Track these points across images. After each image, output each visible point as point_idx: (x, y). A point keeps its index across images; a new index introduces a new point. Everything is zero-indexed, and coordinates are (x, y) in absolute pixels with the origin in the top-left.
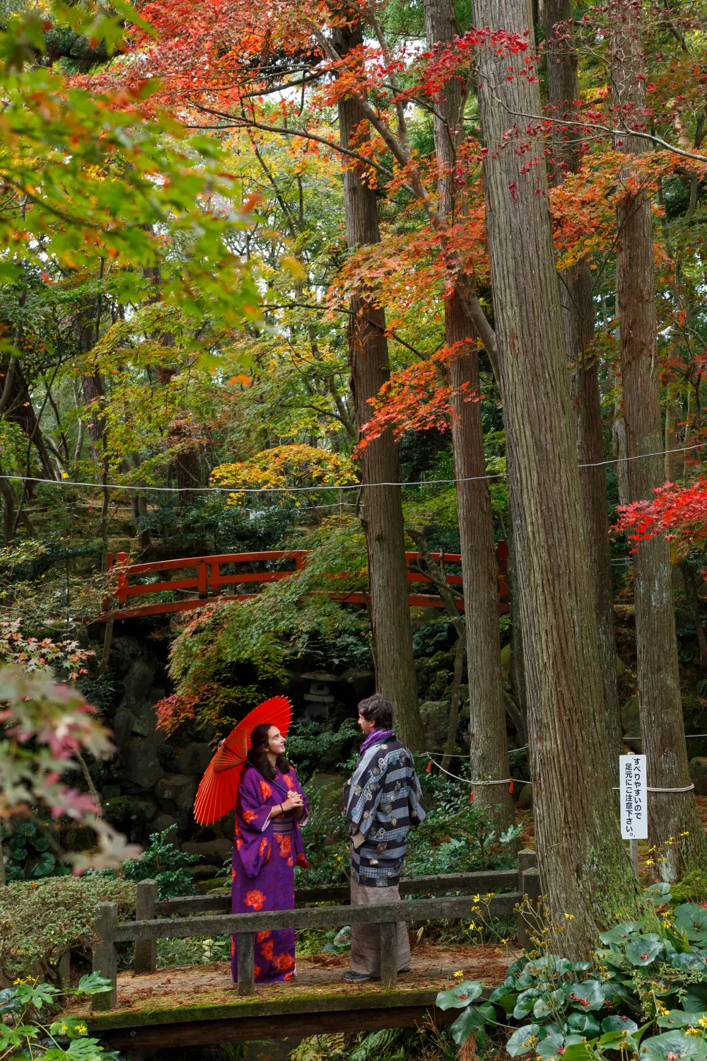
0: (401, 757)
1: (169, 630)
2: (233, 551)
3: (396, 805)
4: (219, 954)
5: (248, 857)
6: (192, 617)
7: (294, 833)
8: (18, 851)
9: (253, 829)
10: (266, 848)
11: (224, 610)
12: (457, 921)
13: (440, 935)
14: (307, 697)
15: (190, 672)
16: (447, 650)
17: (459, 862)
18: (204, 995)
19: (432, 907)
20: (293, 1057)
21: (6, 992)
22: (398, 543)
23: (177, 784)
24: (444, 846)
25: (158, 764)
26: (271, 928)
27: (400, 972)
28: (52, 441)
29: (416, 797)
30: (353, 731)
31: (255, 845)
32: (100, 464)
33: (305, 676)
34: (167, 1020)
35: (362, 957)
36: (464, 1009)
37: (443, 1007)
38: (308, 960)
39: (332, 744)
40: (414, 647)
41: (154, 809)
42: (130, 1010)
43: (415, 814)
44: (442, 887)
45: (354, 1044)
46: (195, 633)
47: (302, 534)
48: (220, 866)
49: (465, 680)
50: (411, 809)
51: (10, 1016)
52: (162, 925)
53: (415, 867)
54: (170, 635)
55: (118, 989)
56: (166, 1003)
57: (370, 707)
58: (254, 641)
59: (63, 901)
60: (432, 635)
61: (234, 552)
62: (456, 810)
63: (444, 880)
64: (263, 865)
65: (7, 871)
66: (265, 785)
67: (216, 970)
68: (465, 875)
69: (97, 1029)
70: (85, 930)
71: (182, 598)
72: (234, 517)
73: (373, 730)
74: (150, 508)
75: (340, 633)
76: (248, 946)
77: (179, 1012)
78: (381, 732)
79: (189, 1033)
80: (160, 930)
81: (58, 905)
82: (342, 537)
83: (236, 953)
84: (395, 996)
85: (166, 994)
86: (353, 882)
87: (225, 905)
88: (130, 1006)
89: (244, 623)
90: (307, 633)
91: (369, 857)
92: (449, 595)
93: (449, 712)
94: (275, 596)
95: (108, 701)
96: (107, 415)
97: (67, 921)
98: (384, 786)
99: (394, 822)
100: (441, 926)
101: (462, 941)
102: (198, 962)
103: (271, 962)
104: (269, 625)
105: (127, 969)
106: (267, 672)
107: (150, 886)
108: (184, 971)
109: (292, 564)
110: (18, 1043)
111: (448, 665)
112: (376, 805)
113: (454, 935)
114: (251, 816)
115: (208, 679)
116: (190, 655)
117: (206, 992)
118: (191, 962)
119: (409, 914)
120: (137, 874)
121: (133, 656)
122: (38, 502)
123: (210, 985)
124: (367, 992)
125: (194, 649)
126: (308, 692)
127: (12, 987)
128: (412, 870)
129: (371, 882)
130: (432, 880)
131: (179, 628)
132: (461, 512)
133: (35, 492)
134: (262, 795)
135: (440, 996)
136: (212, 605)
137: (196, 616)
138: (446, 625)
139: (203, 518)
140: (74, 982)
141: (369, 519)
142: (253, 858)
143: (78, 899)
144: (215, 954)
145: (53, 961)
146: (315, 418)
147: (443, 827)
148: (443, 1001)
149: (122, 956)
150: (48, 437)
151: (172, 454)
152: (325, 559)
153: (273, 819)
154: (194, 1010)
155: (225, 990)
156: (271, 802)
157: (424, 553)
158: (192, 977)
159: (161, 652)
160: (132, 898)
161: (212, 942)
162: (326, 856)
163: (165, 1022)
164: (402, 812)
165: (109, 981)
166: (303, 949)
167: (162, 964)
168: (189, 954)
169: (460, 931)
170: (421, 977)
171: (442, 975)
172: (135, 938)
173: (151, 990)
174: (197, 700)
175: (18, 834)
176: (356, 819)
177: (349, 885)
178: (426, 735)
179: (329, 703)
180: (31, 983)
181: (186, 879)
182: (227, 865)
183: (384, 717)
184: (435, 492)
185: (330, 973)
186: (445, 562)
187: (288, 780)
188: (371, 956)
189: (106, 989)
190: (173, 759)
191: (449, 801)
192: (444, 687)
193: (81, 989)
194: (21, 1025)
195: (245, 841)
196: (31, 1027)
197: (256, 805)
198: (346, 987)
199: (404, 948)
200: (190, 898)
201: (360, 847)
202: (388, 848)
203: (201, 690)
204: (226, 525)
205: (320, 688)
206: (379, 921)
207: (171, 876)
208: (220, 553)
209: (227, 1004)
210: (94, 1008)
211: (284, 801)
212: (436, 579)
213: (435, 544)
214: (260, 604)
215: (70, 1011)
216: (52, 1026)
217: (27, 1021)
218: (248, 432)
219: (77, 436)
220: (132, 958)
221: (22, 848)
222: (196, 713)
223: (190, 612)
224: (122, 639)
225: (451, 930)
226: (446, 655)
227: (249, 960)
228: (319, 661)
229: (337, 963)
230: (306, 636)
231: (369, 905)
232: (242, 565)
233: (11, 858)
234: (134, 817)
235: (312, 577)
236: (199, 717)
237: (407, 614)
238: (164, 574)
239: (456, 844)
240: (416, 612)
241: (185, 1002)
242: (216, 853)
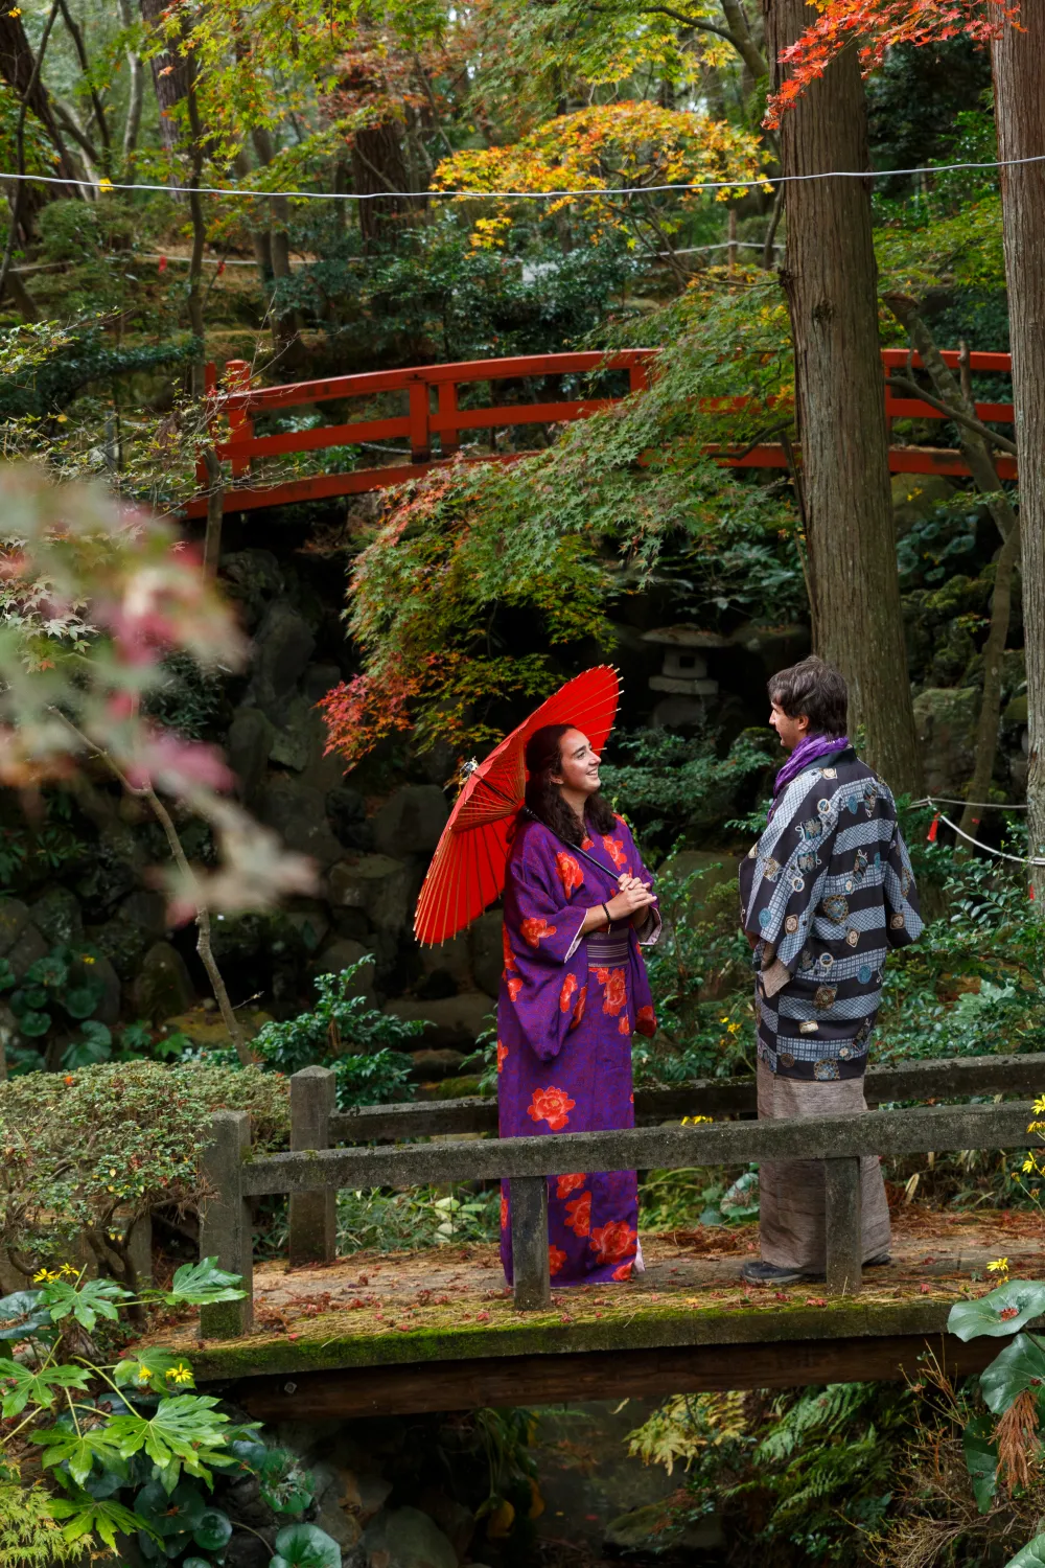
0: (867, 796)
1: (345, 536)
2: (486, 354)
3: (856, 902)
4: (472, 1230)
5: (534, 1018)
6: (396, 503)
7: (630, 964)
8: (30, 1017)
9: (546, 959)
10: (575, 996)
11: (470, 485)
12: (995, 1158)
13: (956, 1192)
14: (657, 683)
15: (396, 625)
16: (974, 573)
17: (1000, 1034)
18: (441, 1307)
19: (940, 1124)
20: (634, 1445)
21: (16, 1300)
22: (864, 323)
23: (370, 874)
24: (967, 1001)
25: (328, 832)
26: (585, 1169)
27: (868, 1264)
28: (72, 113)
29: (900, 887)
30: (761, 755)
31: (551, 989)
32: (183, 157)
33: (651, 636)
34: (364, 1359)
35: (784, 1231)
36: (1009, 1339)
37: (964, 1334)
38: (667, 1239)
39: (713, 784)
40: (902, 569)
41: (320, 929)
42: (282, 1337)
43: (898, 922)
44: (965, 1083)
45: (766, 1421)
46: (404, 537)
47: (643, 312)
48: (470, 1050)
49: (1016, 639)
50: (890, 913)
51: (29, 1350)
52: (346, 1159)
53: (901, 1043)
54: (347, 547)
55: (257, 1295)
56: (359, 1324)
57: (797, 687)
58: (537, 554)
59: (132, 1109)
60: (939, 542)
61: (491, 357)
62: (995, 920)
63: (967, 1070)
64: (570, 1032)
65: (10, 1060)
66: (568, 862)
67: (465, 1259)
68: (1012, 1060)
69: (213, 1376)
70: (181, 1169)
71: (373, 465)
72: (487, 277)
73: (803, 737)
74: (295, 261)
75: (731, 539)
76: (534, 1206)
77: (387, 1342)
78: (821, 742)
79: (411, 1387)
80: (343, 1171)
81: (121, 1116)
82: (734, 314)
83: (511, 1222)
84: (858, 1313)
85: (358, 1305)
86: (761, 1071)
87: (485, 1120)
88: (282, 1330)
89: (513, 514)
90: (656, 535)
91: (798, 1016)
92: (981, 444)
93: (977, 711)
94: (584, 451)
95: (216, 694)
96: (199, 43)
97: (141, 1150)
98: (830, 861)
99: (853, 939)
100: (959, 1173)
101: (1006, 1204)
102: (426, 1244)
103: (588, 1240)
104: (570, 516)
105: (273, 1258)
106: (568, 625)
107: (319, 1082)
108: (397, 1262)
109: (622, 380)
110: (47, 1400)
111: (978, 604)
112: (814, 902)
113: (987, 1189)
114: (540, 931)
115: (438, 642)
116: (396, 588)
117: (445, 1302)
118: (412, 1243)
119: (887, 1139)
120: (290, 1061)
121: (268, 594)
122: (45, 252)
123: (453, 1289)
124: (795, 1304)
125: (405, 574)
126: (658, 672)
127: (30, 1288)
128: (891, 1049)
129: (804, 1071)
130: (939, 1072)
131: (367, 530)
132: (1010, 245)
133: (37, 228)
134: (563, 883)
135: (957, 1312)
136: (441, 473)
137: (405, 500)
138: (972, 520)
139: (417, 280)
140: (163, 1281)
141: (796, 269)
142: (545, 1019)
143: (164, 1103)
144: (463, 1229)
145: (116, 1234)
146: (673, 37)
147: (964, 956)
148: (964, 1323)
149: (262, 1230)
150: (62, 101)
151: (344, 131)
152: (696, 365)
153: (586, 937)
154: (420, 1339)
155: (488, 1299)
156: (583, 897)
157: (923, 350)
158: (413, 1272)
159: (331, 582)
160: (279, 1106)
161: (456, 1204)
162: (703, 1025)
163: (358, 1363)
164: (871, 918)
165: (237, 1278)
166: (652, 1223)
167: (350, 1248)
168: (406, 1229)
169: (1001, 1182)
170: (912, 1275)
171: (961, 1271)
172: (290, 1187)
173: (326, 1298)
174: (412, 688)
175: (29, 980)
176: (769, 933)
177: (754, 1079)
178: (926, 764)
179: (706, 697)
180: (71, 1280)
181: (396, 1072)
182: (483, 1045)
183: (829, 707)
184: (950, 207)
185: (713, 1266)
186: (972, 374)
187: (613, 848)
188: (803, 1229)
189: (232, 1295)
190: (362, 820)
191: (978, 900)
192: (967, 658)
193: (179, 1292)
194: (51, 1365)
195: (527, 982)
196: (75, 1368)
197: (551, 905)
198: (749, 1293)
199: (875, 1214)
200: (405, 1107)
201: (778, 995)
202: (841, 996)
203: (422, 666)
204: (470, 294)
205: (686, 663)
206: (821, 1153)
207: (362, 1065)
208: (457, 359)
209: (490, 1326)
210: (206, 1333)
211: (610, 897)
212: (951, 409)
213: (950, 333)
214: (551, 468)
215: (156, 1338)
216: (119, 1368)
217: (64, 1356)
218: (518, 77)
219: (127, 103)
220: (284, 1234)
221: (40, 1011)
222: (412, 719)
223: (392, 491)
224: (241, 555)
225: (983, 1179)
226: (972, 584)
227: (536, 1235)
228: (683, 603)
229: (728, 1246)
230: (657, 543)
231: (799, 1121)
232: (508, 387)
233: (16, 1032)
234: (278, 946)
235: (668, 404)
236: (420, 727)
237: (886, 492)
238: (332, 410)
239: (991, 993)
240: (906, 489)
241: (400, 1323)
242: (459, 1024)
